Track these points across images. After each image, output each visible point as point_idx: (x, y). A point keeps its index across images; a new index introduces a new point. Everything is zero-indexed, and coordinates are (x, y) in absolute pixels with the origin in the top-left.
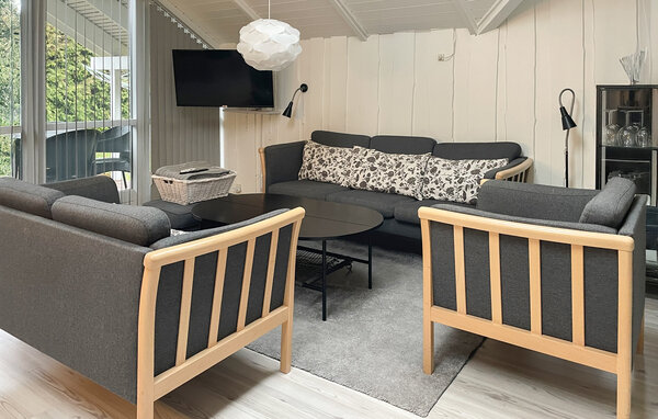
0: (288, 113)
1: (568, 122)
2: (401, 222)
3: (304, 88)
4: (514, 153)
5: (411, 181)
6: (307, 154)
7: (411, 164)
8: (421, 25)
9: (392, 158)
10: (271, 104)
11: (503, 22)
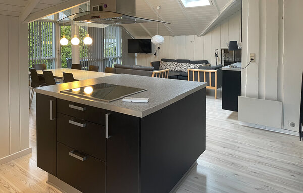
0: (155, 54)
1: (216, 56)
2: (183, 76)
3: (159, 48)
4: (206, 62)
5: (185, 69)
6: (161, 64)
7: (185, 65)
8: (187, 34)
9: (181, 64)
10: (151, 52)
11: (204, 34)
